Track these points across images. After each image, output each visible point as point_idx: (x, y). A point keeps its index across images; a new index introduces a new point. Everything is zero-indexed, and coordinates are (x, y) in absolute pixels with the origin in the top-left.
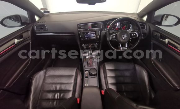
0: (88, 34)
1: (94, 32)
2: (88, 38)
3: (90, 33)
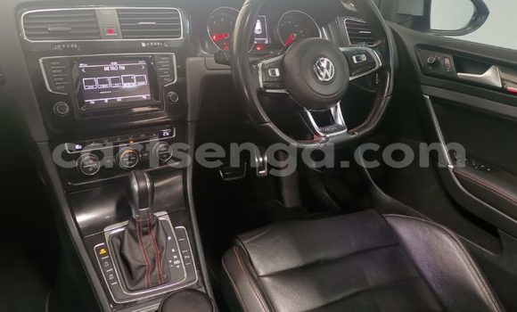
0: (100, 72)
1: (142, 63)
2: (106, 100)
3: (116, 63)
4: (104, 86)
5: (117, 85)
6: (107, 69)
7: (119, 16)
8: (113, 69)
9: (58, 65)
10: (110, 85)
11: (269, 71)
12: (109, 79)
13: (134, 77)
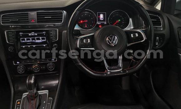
1: (44, 33)
2: (29, 46)
3: (33, 33)
4: (28, 41)
5: (34, 41)
6: (30, 35)
7: (37, 15)
8: (33, 35)
9: (11, 33)
10: (31, 41)
11: (84, 40)
12: (31, 38)
13: (41, 38)
